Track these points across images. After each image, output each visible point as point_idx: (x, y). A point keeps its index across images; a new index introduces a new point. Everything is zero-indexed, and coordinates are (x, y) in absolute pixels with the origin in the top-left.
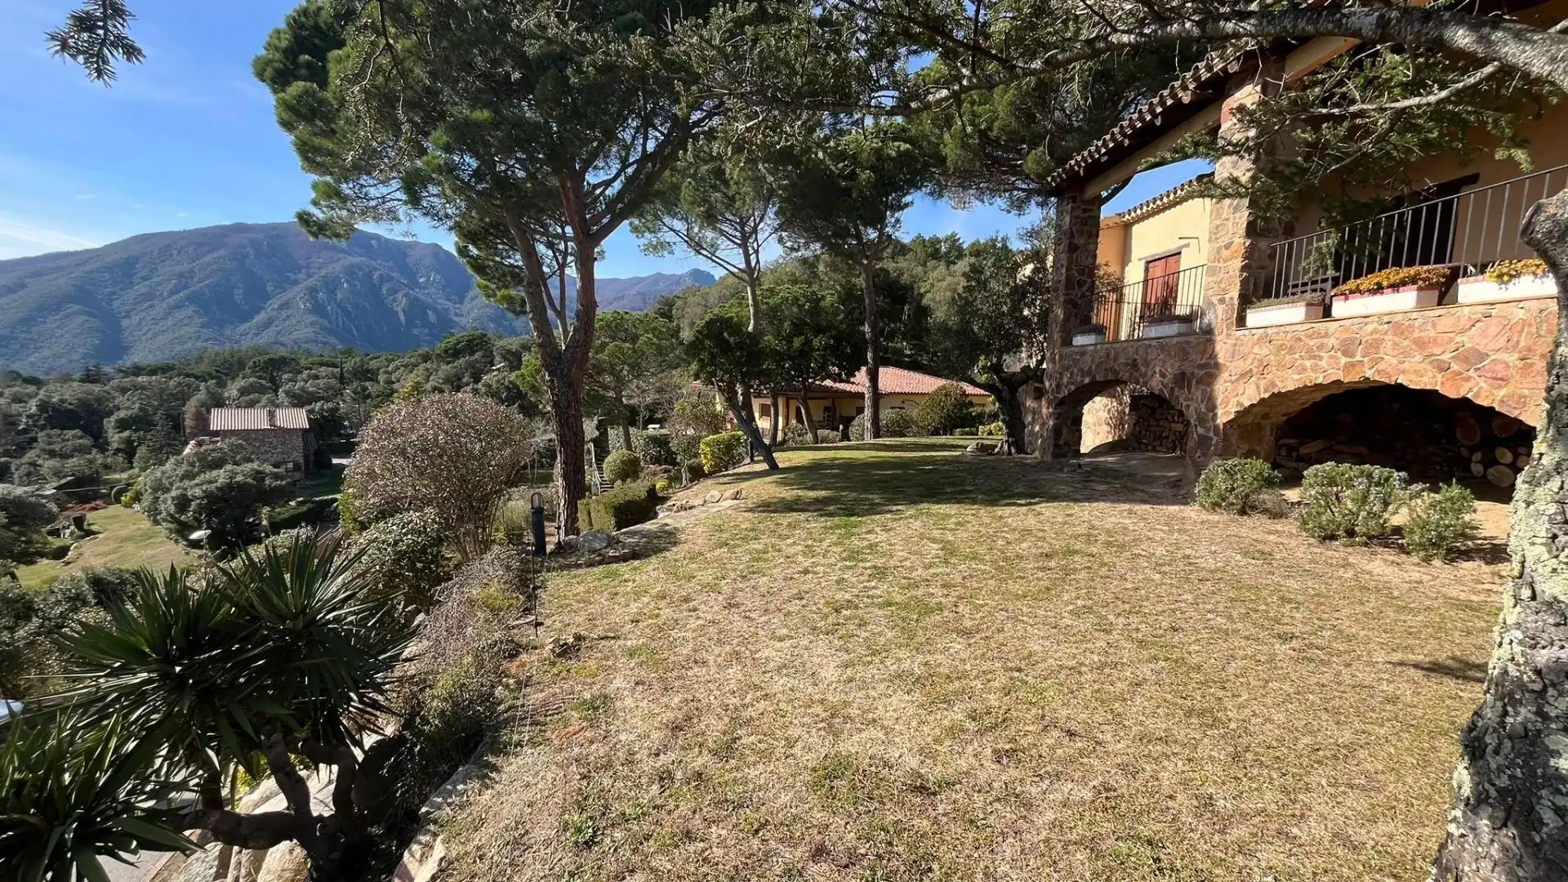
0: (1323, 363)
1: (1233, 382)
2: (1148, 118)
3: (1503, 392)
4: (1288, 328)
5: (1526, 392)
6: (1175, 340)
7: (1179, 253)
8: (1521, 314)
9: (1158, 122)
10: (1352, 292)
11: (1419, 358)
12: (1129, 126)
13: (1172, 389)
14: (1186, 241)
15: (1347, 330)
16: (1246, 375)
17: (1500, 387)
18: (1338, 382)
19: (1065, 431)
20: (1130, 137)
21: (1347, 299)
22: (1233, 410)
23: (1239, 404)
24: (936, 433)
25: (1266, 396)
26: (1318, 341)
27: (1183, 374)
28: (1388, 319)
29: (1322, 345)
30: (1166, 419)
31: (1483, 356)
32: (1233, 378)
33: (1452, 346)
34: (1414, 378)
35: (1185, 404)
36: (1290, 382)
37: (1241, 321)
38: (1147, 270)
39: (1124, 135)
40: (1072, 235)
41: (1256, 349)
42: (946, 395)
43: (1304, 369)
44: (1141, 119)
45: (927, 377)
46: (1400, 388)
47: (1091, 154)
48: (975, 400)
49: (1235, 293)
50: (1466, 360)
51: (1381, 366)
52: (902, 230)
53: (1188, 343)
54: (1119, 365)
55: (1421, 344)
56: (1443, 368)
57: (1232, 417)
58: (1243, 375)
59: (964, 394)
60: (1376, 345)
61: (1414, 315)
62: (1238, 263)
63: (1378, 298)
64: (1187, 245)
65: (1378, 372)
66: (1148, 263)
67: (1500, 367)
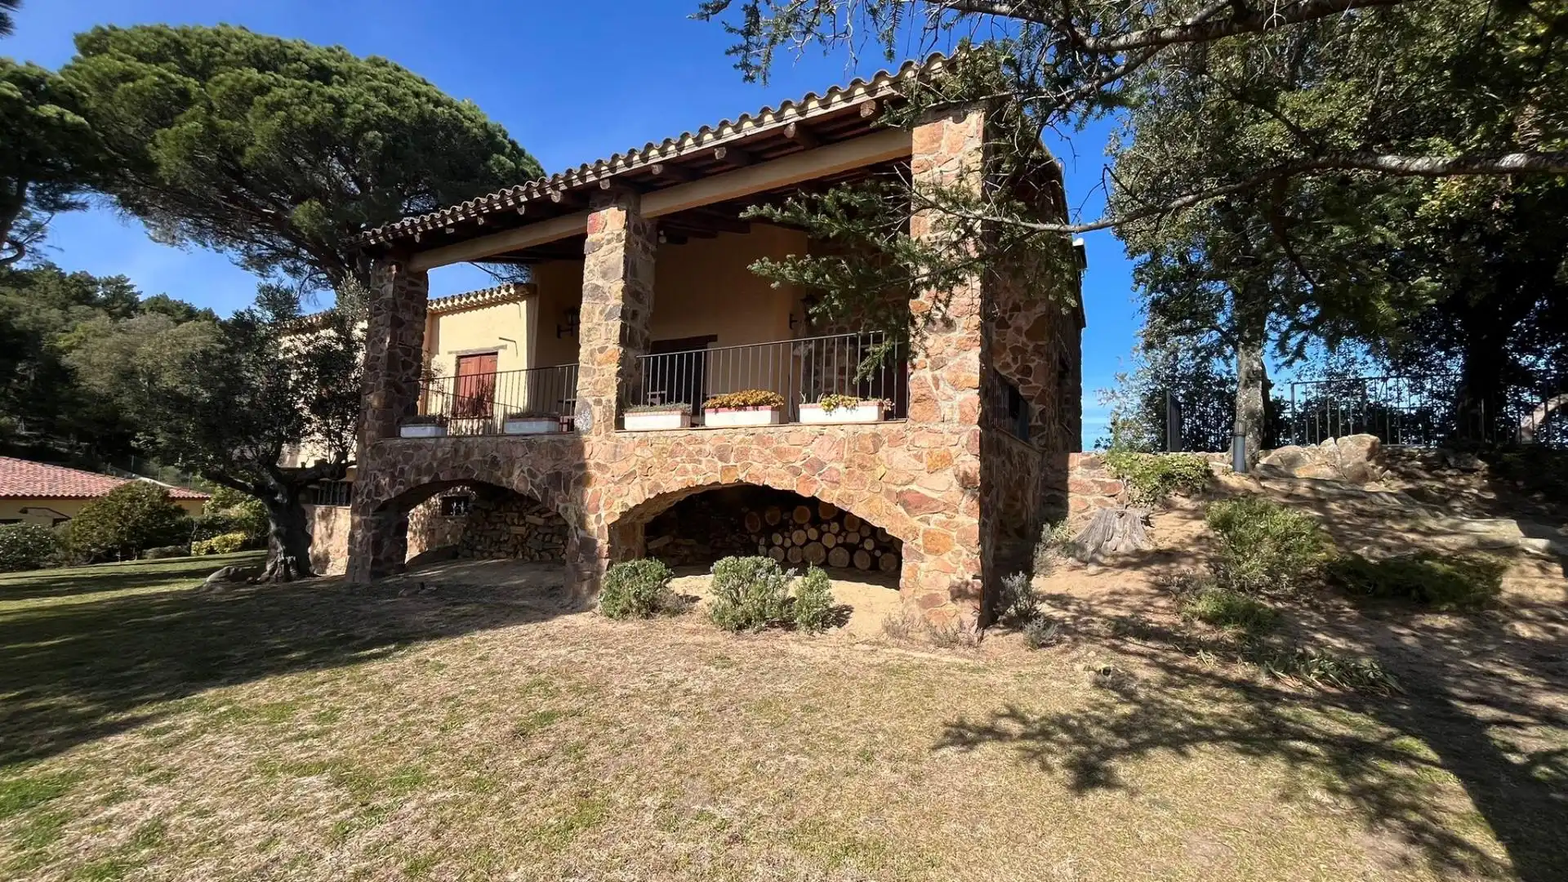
0: (703, 466)
1: (616, 483)
2: (511, 203)
3: (837, 492)
4: (667, 434)
5: (852, 492)
6: (547, 438)
7: (496, 353)
8: (842, 434)
9: (522, 211)
10: (722, 406)
11: (779, 464)
12: (487, 205)
13: (546, 491)
14: (503, 343)
15: (720, 438)
16: (630, 476)
17: (836, 488)
18: (717, 483)
19: (386, 543)
20: (485, 216)
21: (717, 411)
22: (618, 512)
23: (624, 505)
24: (109, 557)
25: (652, 496)
26: (697, 447)
27: (558, 475)
28: (751, 431)
29: (701, 450)
30: (505, 522)
31: (822, 465)
32: (616, 479)
33: (801, 456)
34: (777, 481)
35: (562, 506)
36: (674, 483)
37: (620, 424)
38: (458, 365)
39: (480, 213)
40: (395, 308)
41: (638, 451)
42: (132, 499)
43: (686, 472)
44: (502, 202)
45: (73, 472)
46: (766, 489)
47: (433, 221)
48: (185, 505)
49: (612, 396)
50: (811, 467)
51: (751, 470)
52: (46, 242)
53: (563, 442)
54: (472, 463)
55: (779, 453)
56: (796, 472)
57: (617, 518)
58: (626, 477)
59: (165, 496)
60: (743, 453)
61: (772, 430)
62: (614, 368)
63: (742, 413)
64: (504, 347)
65: (750, 475)
66: (460, 358)
67: (834, 473)
